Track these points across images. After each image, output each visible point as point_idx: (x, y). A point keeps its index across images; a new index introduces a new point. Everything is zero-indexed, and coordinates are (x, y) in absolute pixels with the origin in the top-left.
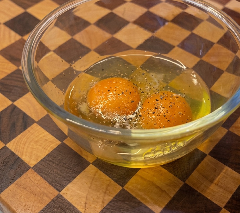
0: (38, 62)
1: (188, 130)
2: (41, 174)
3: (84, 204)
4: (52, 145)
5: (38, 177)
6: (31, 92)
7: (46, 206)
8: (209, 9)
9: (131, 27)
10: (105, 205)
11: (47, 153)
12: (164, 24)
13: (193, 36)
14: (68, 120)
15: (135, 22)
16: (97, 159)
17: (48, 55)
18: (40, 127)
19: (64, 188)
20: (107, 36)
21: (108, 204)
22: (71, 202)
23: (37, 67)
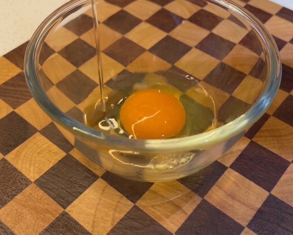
0: (42, 65)
1: (207, 141)
3: (92, 222)
4: (56, 157)
5: (41, 192)
6: (34, 98)
7: (50, 225)
8: (230, 7)
9: (144, 26)
10: (115, 224)
11: (51, 165)
12: (180, 22)
13: (212, 36)
14: (74, 128)
15: (149, 21)
16: (106, 172)
17: (51, 57)
18: (43, 137)
19: (70, 204)
20: (118, 36)
21: (118, 223)
22: (77, 220)
23: (41, 70)
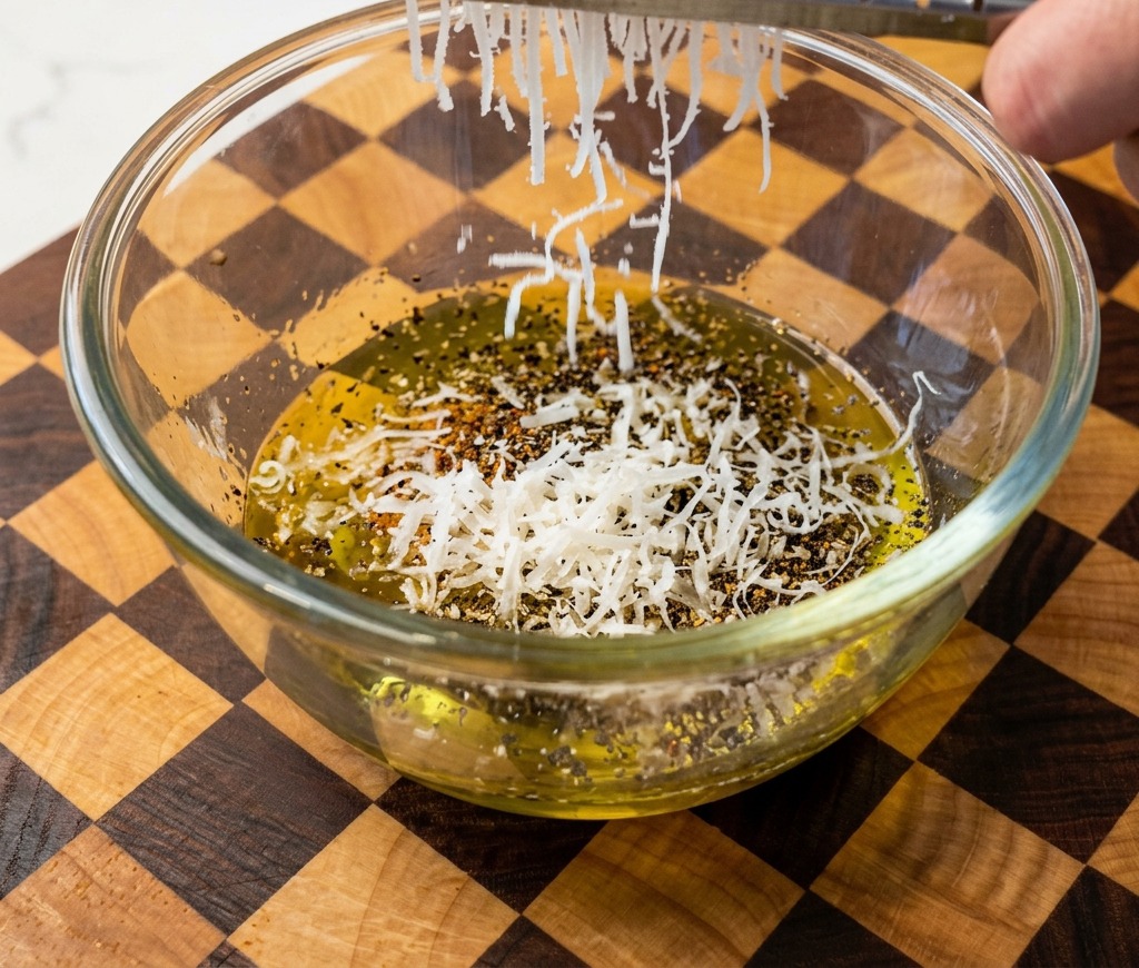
2: (141, 853)
